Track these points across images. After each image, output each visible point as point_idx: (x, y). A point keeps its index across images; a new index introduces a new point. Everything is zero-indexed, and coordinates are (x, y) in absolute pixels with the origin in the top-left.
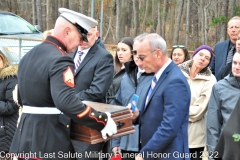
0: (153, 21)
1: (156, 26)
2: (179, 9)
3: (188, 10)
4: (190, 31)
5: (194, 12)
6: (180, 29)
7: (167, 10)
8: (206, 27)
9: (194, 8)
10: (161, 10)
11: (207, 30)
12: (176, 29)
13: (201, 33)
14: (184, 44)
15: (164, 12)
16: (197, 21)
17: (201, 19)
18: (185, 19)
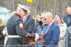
0: (47, 8)
1: (48, 10)
2: (55, 5)
3: (58, 5)
4: (59, 11)
5: (60, 5)
6: (56, 11)
7: (52, 5)
8: (64, 10)
9: (60, 4)
10: (50, 5)
11: (65, 11)
12: (55, 11)
13: (62, 12)
15: (51, 5)
16: (61, 8)
17: (62, 8)
18: (57, 7)
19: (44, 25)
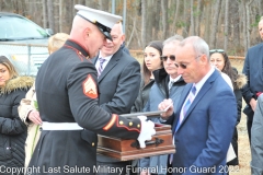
0: (185, 22)
1: (189, 27)
2: (216, 7)
3: (227, 8)
4: (230, 33)
5: (234, 10)
6: (218, 31)
7: (201, 8)
8: (248, 27)
9: (233, 5)
10: (194, 9)
11: (250, 31)
12: (213, 30)
13: (242, 35)
14: (222, 48)
15: (198, 10)
16: (238, 21)
17: (242, 19)
18: (223, 18)
19: (175, 84)
